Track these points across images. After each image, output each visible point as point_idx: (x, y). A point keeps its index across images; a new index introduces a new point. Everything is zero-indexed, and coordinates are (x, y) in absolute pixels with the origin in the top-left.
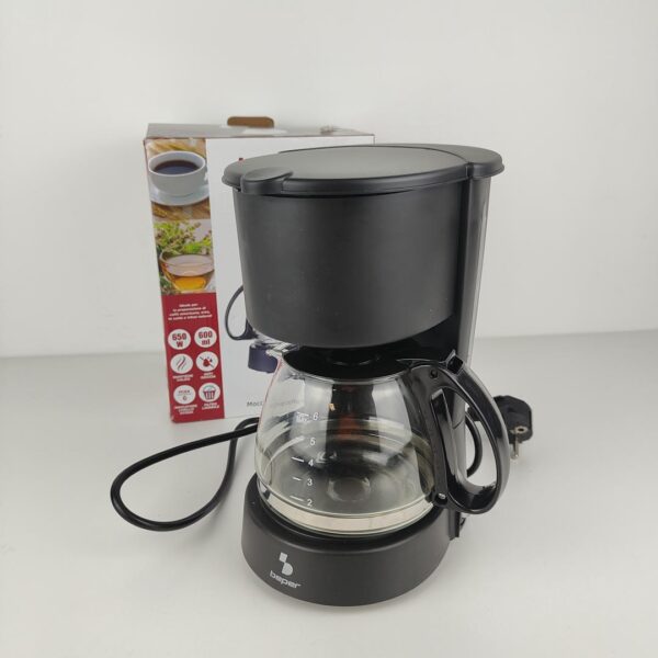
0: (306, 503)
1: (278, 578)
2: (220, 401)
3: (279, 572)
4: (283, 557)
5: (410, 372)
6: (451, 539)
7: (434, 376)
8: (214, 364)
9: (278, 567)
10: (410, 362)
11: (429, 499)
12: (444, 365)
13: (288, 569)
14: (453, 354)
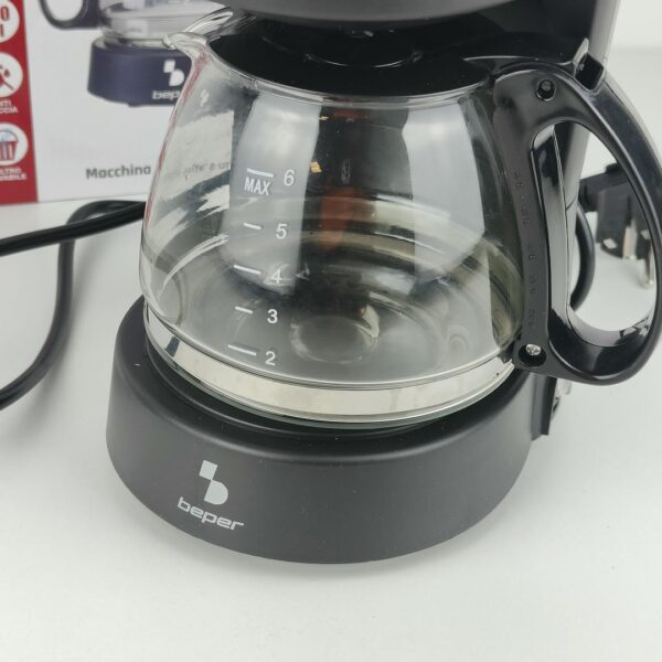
0: (261, 360)
1: (195, 511)
2: (28, 164)
3: (198, 500)
4: (208, 470)
5: (492, 83)
6: (534, 437)
7: (546, 95)
8: (15, 80)
9: (197, 490)
10: (492, 63)
11: (506, 355)
12: (569, 70)
13: (217, 494)
14: (583, 50)
